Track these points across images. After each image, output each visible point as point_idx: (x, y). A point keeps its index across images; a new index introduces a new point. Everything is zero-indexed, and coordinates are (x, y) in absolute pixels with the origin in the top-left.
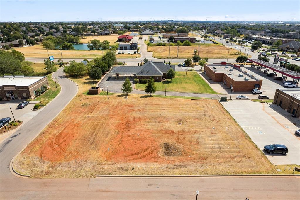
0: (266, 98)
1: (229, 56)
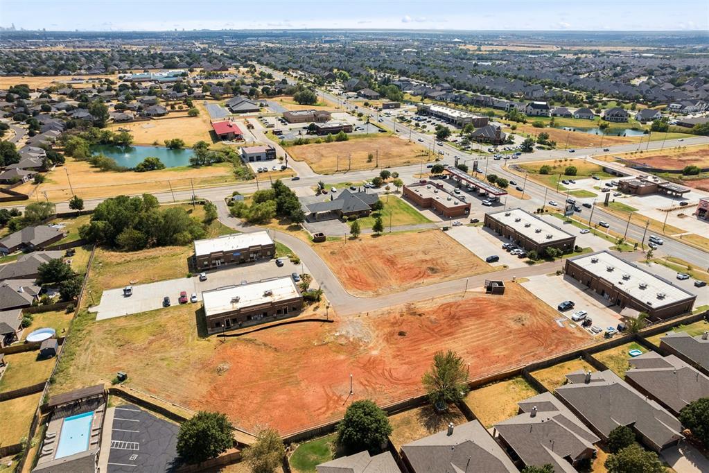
0: (476, 221)
1: (416, 159)
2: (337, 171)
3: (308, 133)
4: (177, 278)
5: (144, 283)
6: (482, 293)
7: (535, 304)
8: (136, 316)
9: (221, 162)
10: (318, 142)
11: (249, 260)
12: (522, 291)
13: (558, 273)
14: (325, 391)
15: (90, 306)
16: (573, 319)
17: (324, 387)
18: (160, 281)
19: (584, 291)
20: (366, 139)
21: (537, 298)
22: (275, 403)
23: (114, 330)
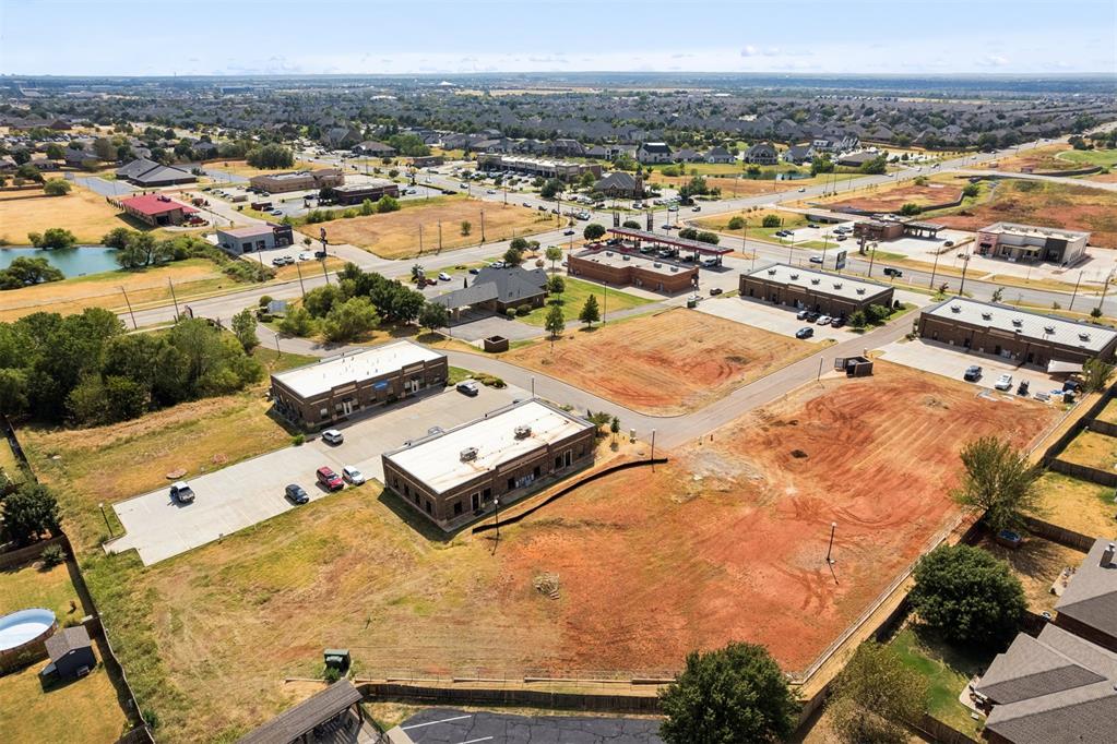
0: (719, 291)
1: (536, 226)
2: (421, 252)
3: (321, 204)
4: (272, 450)
5: (202, 473)
6: (843, 377)
7: (927, 378)
8: (246, 534)
9: (186, 258)
10: (349, 216)
11: (403, 394)
12: (894, 367)
13: (909, 338)
14: (784, 572)
15: (104, 540)
16: (998, 388)
17: (772, 564)
18: (237, 462)
19: (967, 352)
20: (429, 206)
21: (923, 372)
22: (717, 616)
23: (214, 574)
